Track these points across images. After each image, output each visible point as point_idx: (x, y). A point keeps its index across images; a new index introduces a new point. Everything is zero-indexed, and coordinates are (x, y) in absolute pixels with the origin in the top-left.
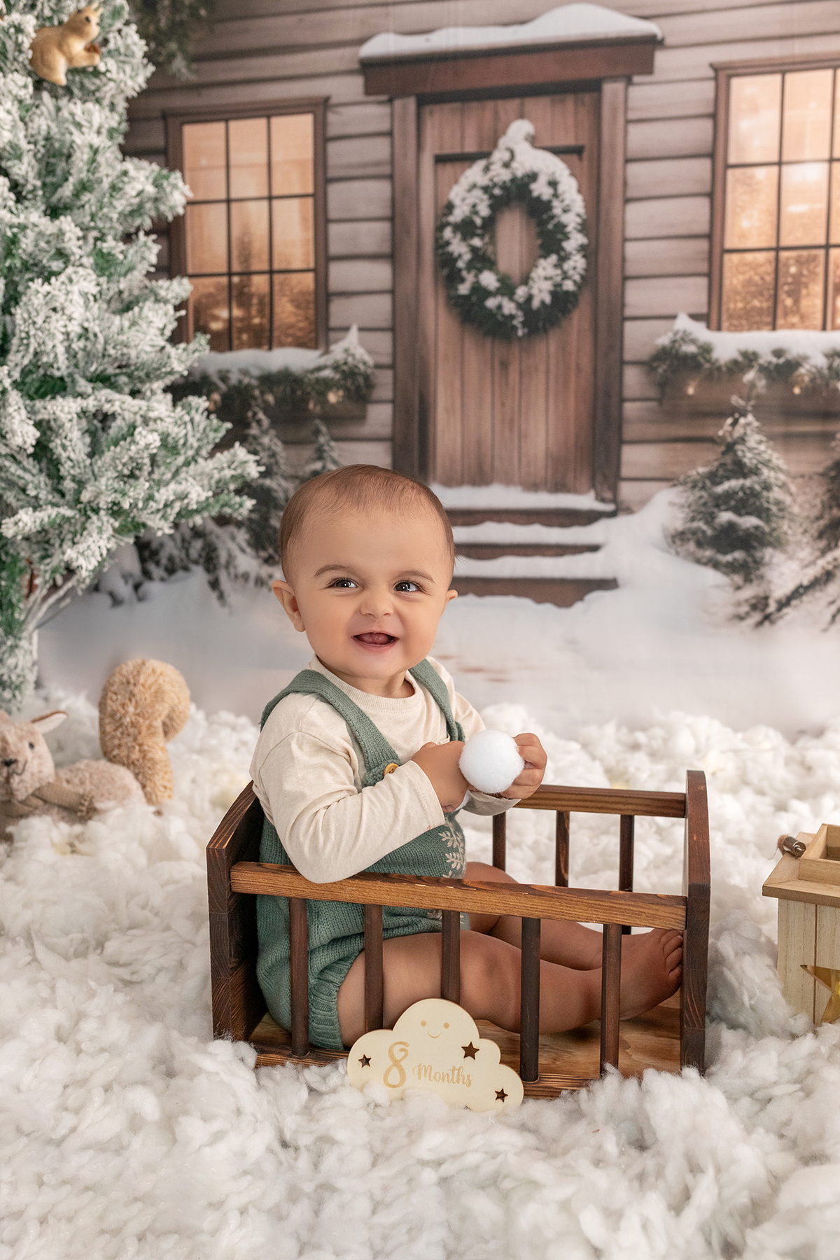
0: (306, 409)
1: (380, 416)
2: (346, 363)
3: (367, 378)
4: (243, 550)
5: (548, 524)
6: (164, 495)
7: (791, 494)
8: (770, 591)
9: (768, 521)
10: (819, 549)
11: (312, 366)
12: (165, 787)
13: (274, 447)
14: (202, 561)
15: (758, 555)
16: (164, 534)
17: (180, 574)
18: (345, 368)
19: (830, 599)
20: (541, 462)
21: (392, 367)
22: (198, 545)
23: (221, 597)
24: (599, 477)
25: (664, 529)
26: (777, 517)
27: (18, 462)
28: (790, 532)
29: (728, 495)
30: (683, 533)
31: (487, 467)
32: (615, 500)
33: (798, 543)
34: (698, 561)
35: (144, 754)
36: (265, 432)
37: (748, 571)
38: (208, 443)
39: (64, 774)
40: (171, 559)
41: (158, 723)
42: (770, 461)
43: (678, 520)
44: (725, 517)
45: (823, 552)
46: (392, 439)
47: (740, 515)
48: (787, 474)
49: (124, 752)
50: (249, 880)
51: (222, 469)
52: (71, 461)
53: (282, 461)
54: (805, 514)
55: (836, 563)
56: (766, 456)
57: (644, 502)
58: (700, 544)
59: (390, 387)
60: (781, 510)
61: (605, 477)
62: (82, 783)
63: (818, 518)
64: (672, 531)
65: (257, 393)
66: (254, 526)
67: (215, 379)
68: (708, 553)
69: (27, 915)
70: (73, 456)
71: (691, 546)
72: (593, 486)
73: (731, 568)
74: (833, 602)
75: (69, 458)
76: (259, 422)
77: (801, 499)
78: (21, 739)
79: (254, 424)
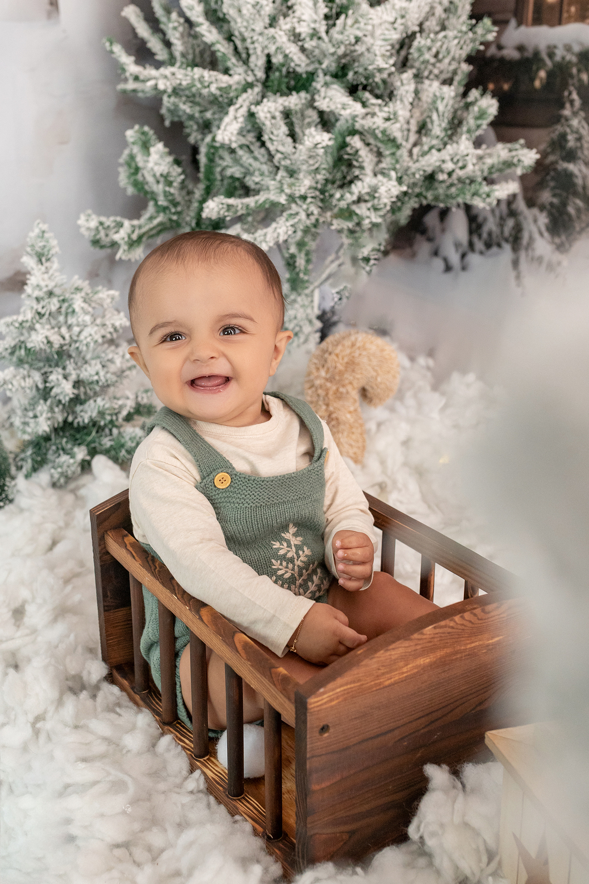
4: (541, 234)
14: (511, 239)
17: (495, 249)
22: (510, 223)
23: (518, 277)
36: (575, 114)
40: (490, 234)
52: (282, 153)
65: (575, 70)
66: (554, 211)
67: (544, 55)
70: (281, 148)
75: (277, 151)
76: (572, 102)
79: (568, 105)
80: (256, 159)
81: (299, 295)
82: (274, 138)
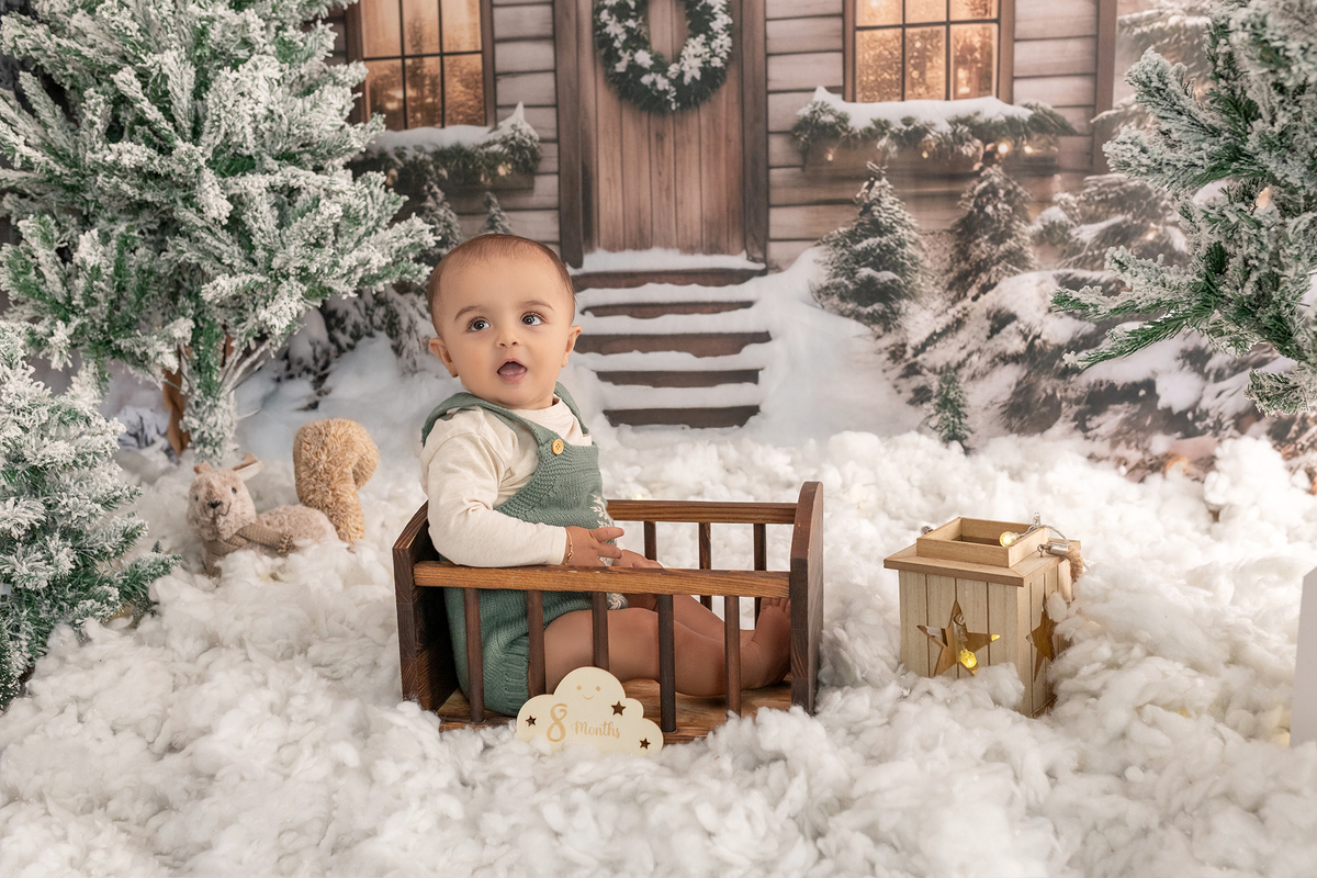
0: (478, 182)
1: (547, 187)
2: (513, 138)
3: (533, 151)
4: (423, 316)
5: (705, 284)
6: (348, 261)
7: (923, 250)
8: (907, 338)
9: (903, 275)
10: (949, 300)
11: (481, 142)
12: (357, 529)
13: (448, 218)
14: (385, 327)
15: (895, 306)
16: (349, 297)
17: (366, 340)
18: (513, 142)
19: (962, 345)
20: (697, 227)
21: (557, 141)
22: (381, 311)
24: (750, 239)
25: (811, 285)
26: (911, 271)
27: (214, 234)
28: (923, 284)
29: (867, 252)
30: (827, 288)
31: (647, 232)
32: (764, 260)
33: (931, 295)
34: (842, 314)
35: (337, 498)
36: (440, 205)
37: (886, 321)
38: (387, 215)
39: (265, 517)
40: (356, 326)
41: (349, 470)
42: (903, 220)
43: (822, 277)
44: (865, 272)
45: (954, 303)
46: (558, 209)
47: (878, 270)
48: (919, 231)
49: (318, 497)
50: (429, 575)
51: (401, 237)
52: (262, 231)
53: (456, 231)
54: (937, 267)
55: (965, 312)
56: (899, 216)
57: (791, 261)
58: (843, 298)
59: (556, 160)
60: (914, 264)
61: (755, 238)
62: (281, 524)
63: (948, 271)
64: (818, 287)
65: (431, 167)
67: (392, 156)
68: (851, 306)
69: (239, 626)
70: (263, 227)
71: (835, 300)
72: (745, 247)
73: (871, 319)
74: (964, 347)
75: (260, 229)
76: (434, 195)
77: (931, 254)
78: (225, 484)
79: (429, 198)
80: (219, 240)
81: (218, 400)
82: (259, 215)
